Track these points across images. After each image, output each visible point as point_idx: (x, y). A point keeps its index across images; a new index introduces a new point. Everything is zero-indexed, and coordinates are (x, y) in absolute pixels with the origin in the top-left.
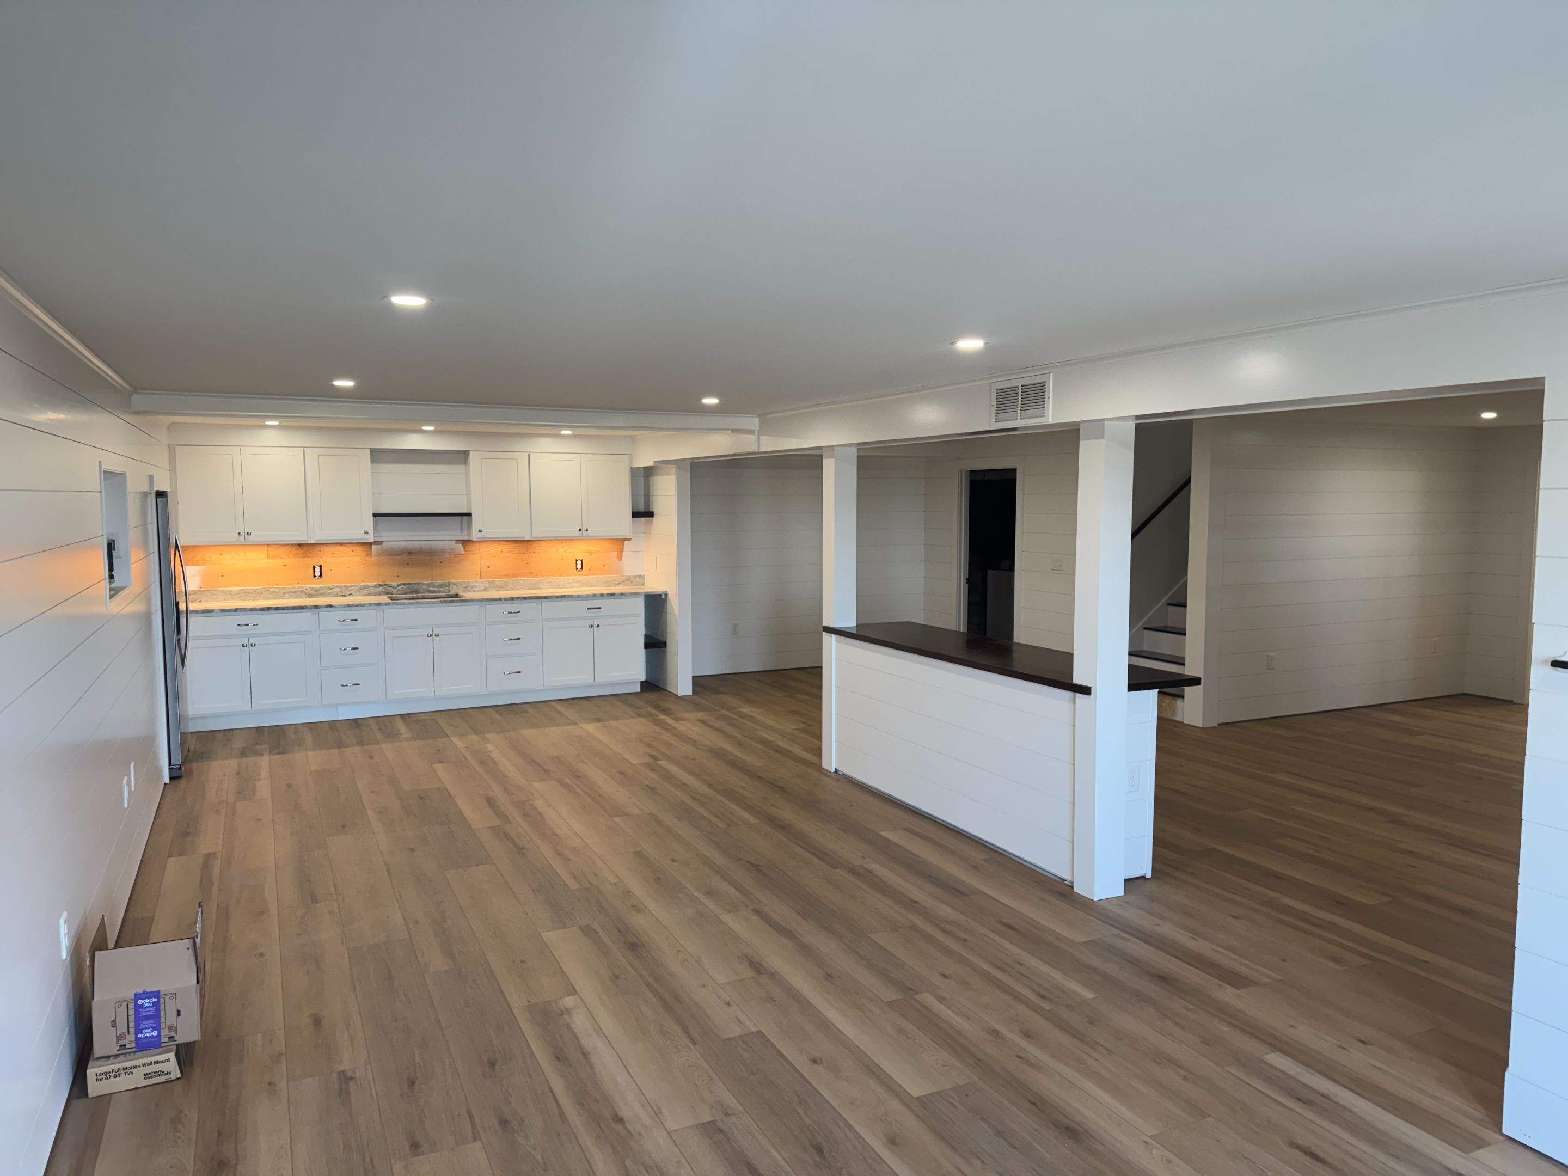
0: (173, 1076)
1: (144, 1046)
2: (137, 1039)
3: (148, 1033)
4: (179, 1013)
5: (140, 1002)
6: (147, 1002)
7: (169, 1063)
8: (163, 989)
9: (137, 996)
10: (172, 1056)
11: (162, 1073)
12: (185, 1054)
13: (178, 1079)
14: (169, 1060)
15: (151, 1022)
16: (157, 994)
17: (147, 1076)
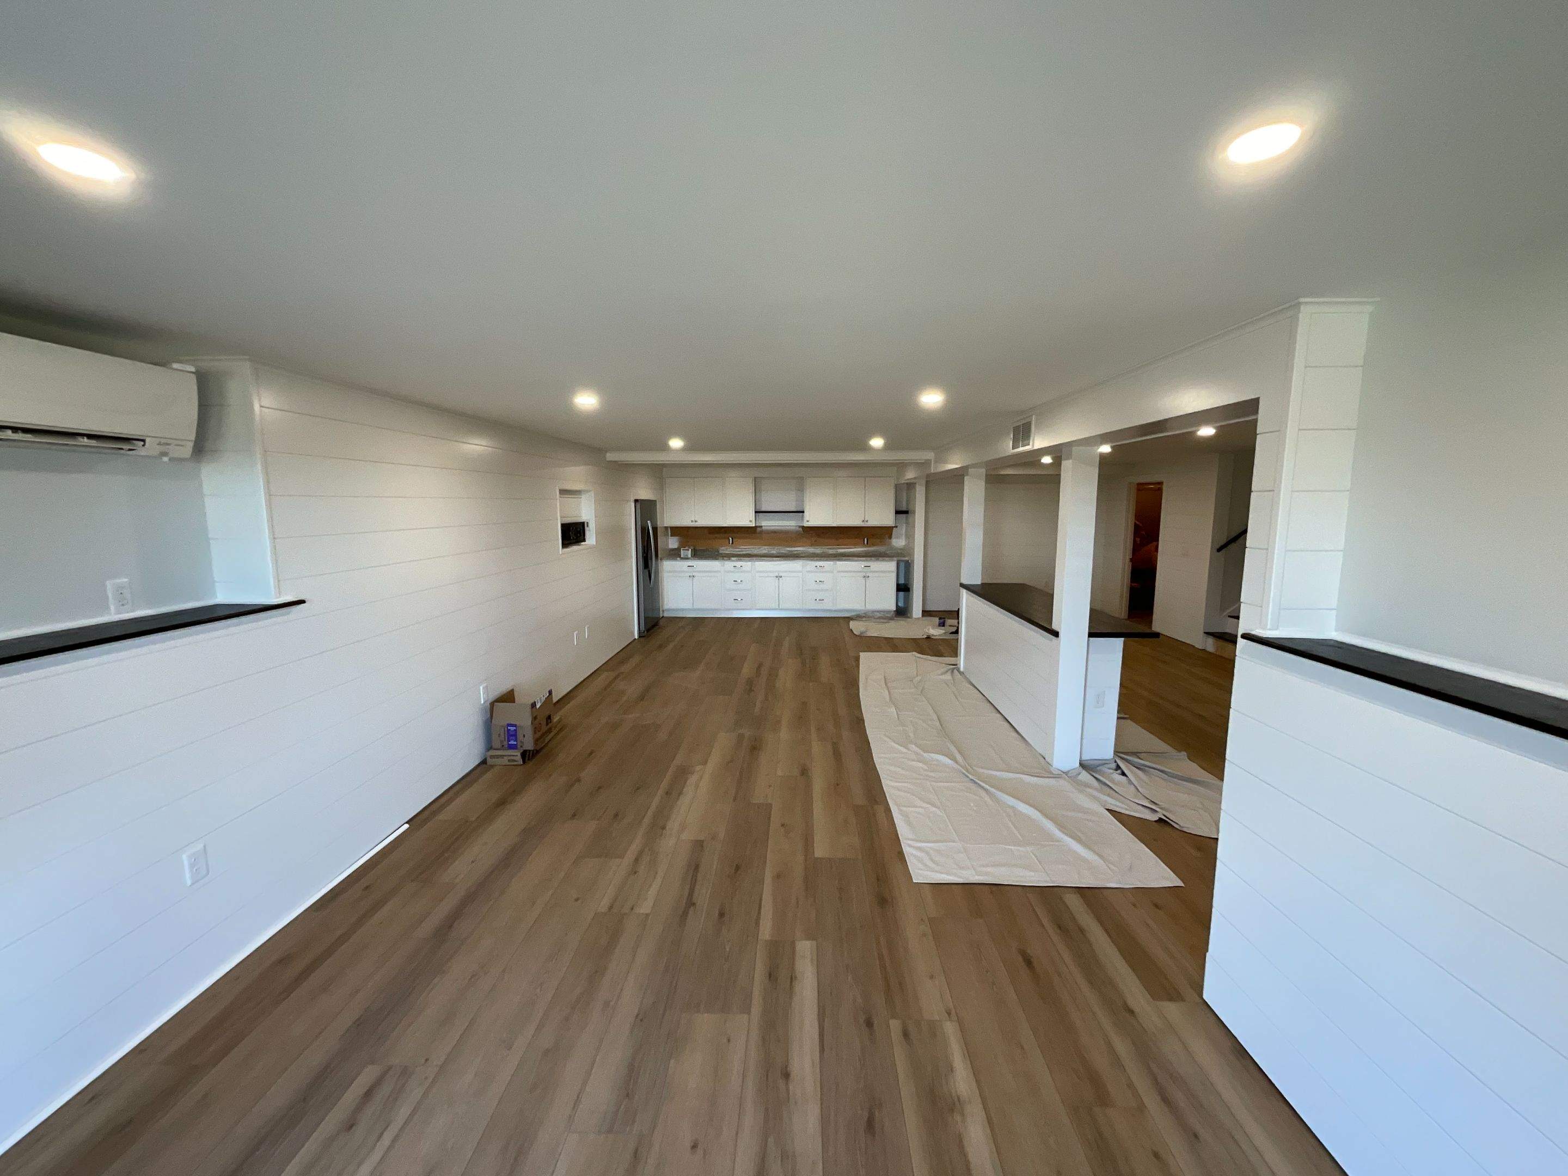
0: (519, 763)
1: (511, 747)
2: (508, 744)
3: (512, 742)
4: (524, 736)
5: (509, 728)
6: (512, 728)
7: (517, 754)
8: (517, 723)
9: (509, 725)
10: (519, 754)
11: (515, 761)
12: (524, 755)
13: (521, 765)
14: (517, 756)
15: (514, 738)
16: (515, 726)
17: (509, 761)
